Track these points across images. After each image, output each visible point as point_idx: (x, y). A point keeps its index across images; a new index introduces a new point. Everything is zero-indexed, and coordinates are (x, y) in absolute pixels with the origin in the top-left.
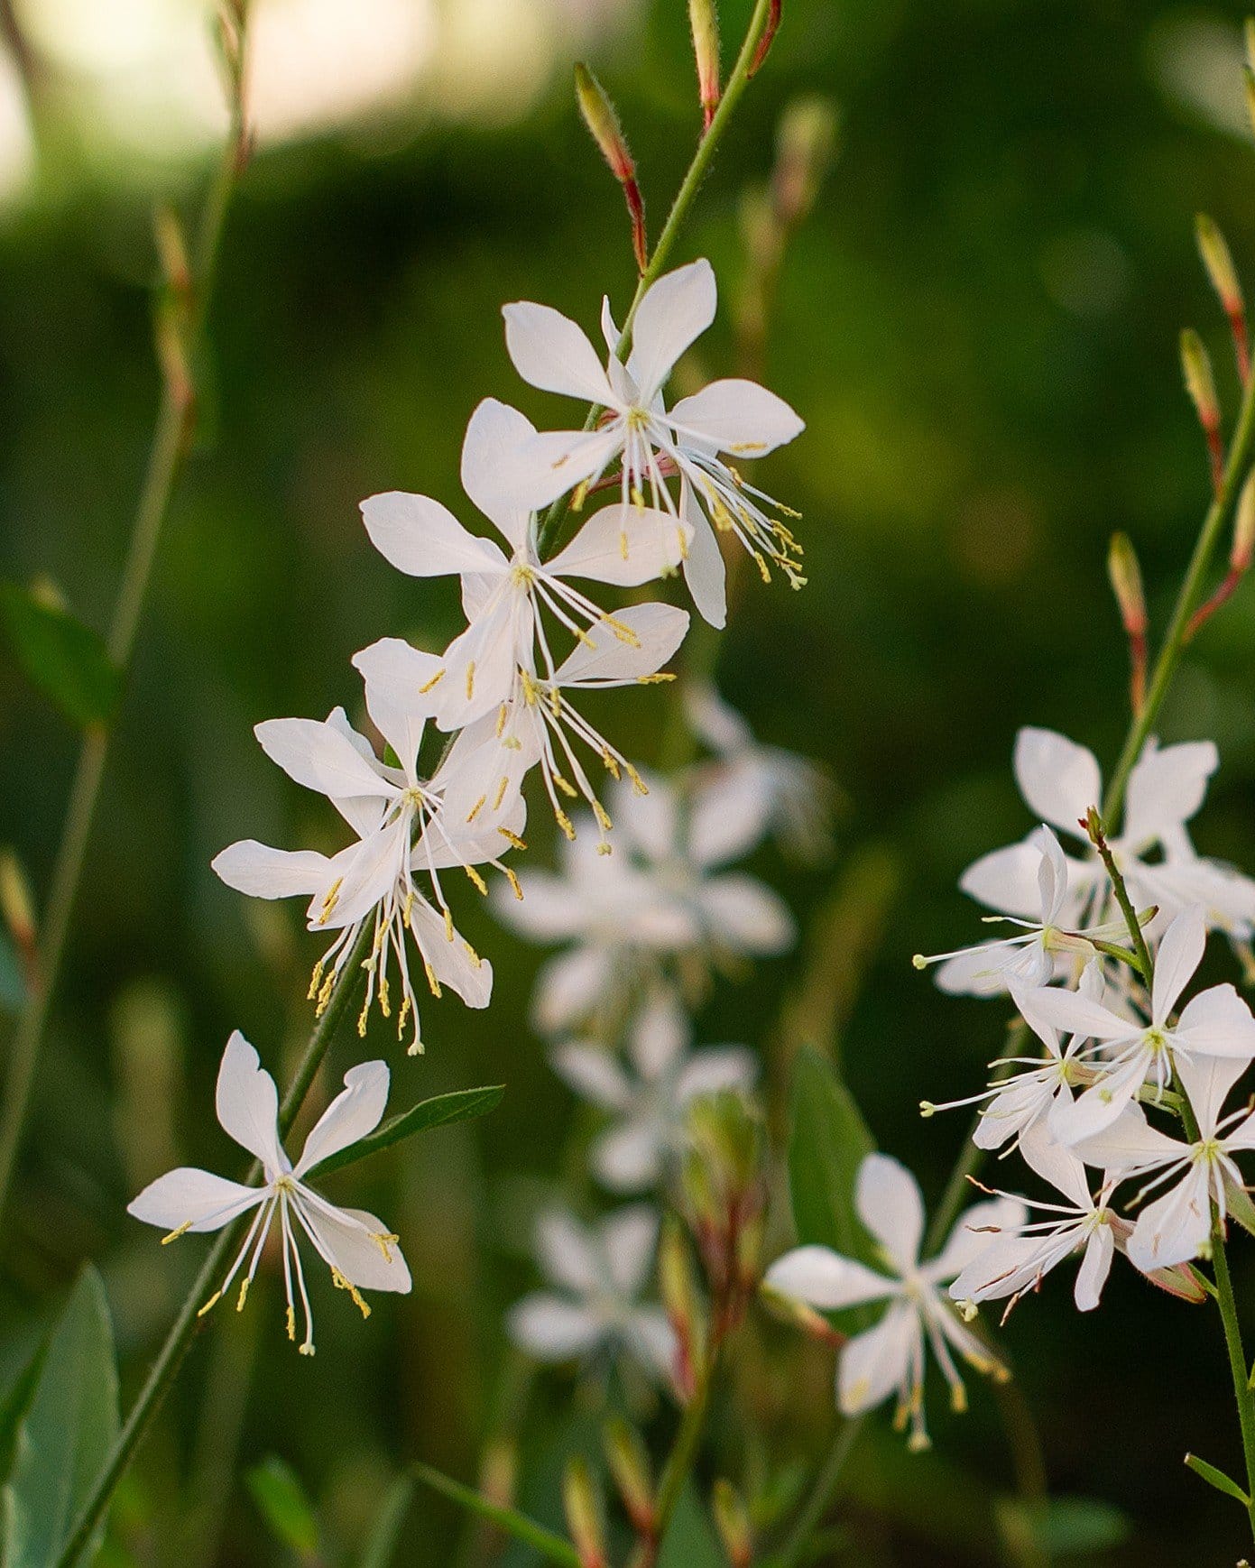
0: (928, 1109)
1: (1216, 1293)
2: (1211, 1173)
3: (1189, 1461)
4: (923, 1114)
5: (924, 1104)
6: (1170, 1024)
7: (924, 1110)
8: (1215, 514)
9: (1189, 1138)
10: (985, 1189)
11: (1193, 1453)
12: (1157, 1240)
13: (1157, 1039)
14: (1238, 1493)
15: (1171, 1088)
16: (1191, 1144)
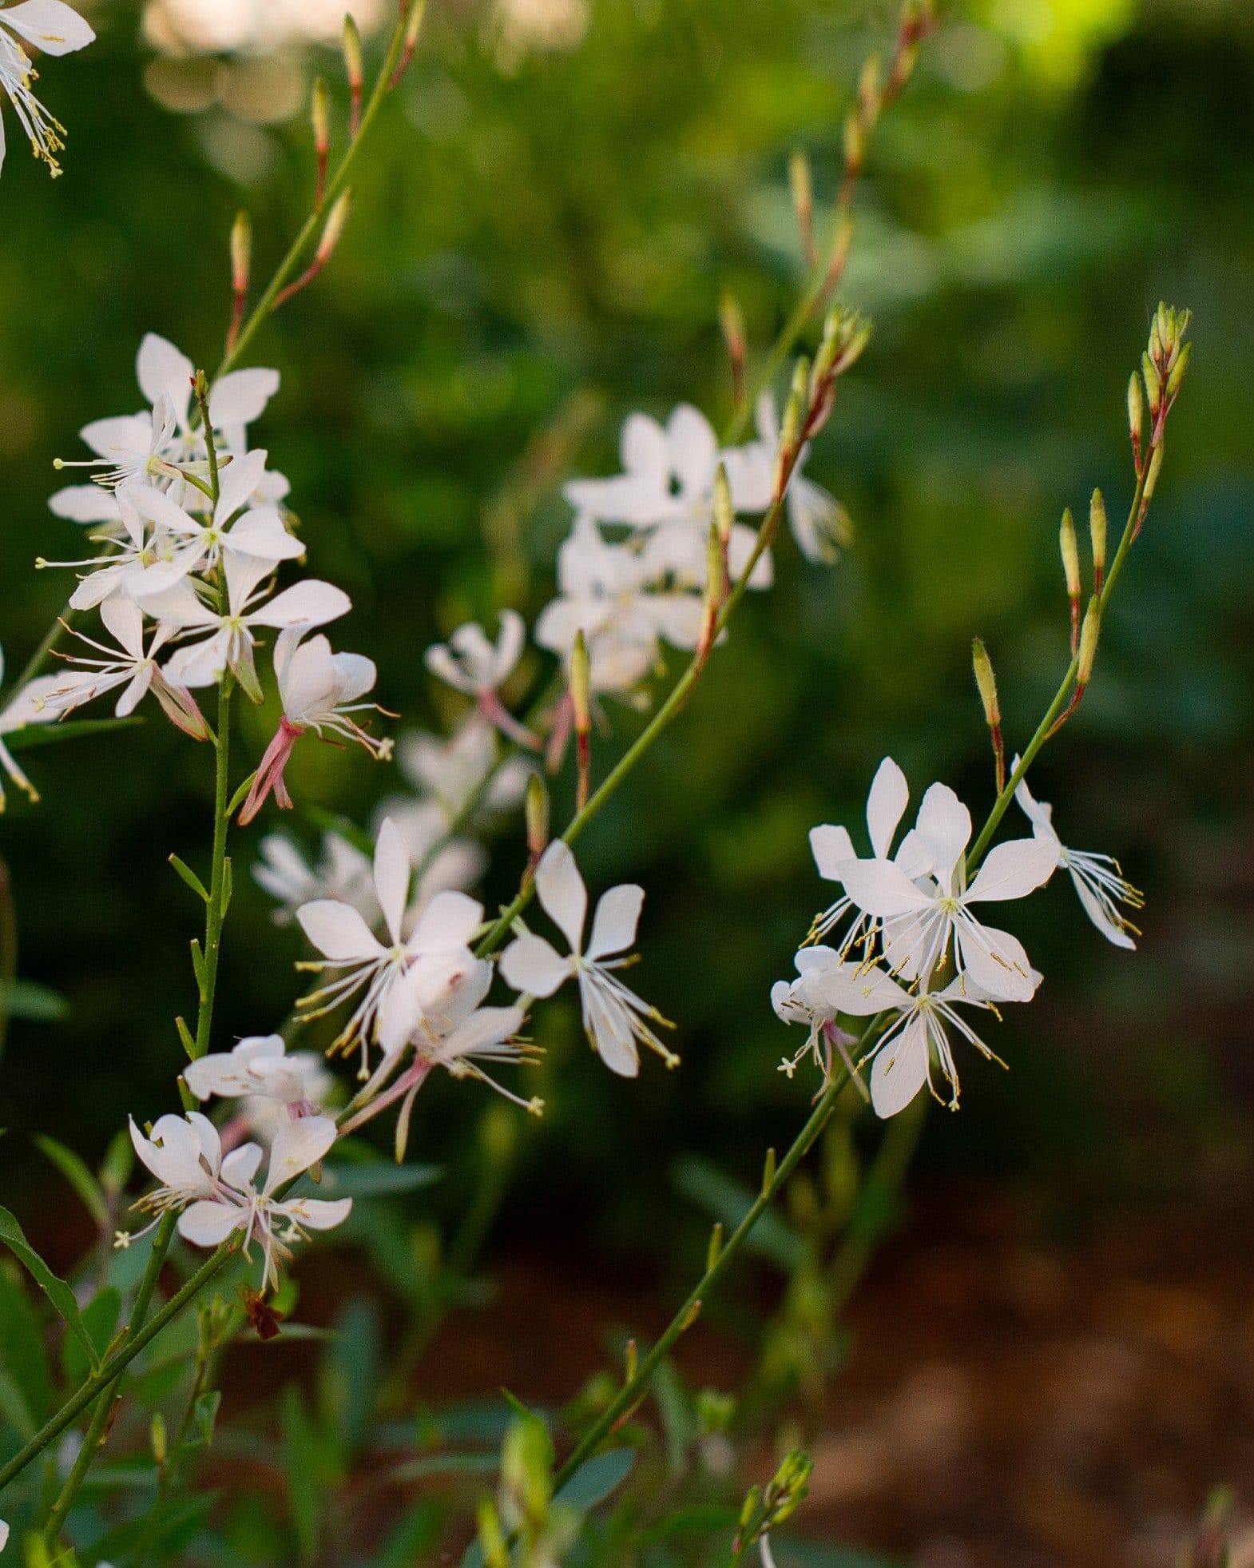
0: (41, 563)
1: (216, 742)
2: (232, 640)
3: (172, 859)
4: (37, 566)
5: (39, 560)
6: (227, 527)
7: (38, 563)
8: (312, 221)
9: (221, 613)
10: (70, 630)
11: (176, 854)
12: (185, 669)
13: (213, 537)
14: (202, 891)
15: (216, 568)
16: (222, 616)
